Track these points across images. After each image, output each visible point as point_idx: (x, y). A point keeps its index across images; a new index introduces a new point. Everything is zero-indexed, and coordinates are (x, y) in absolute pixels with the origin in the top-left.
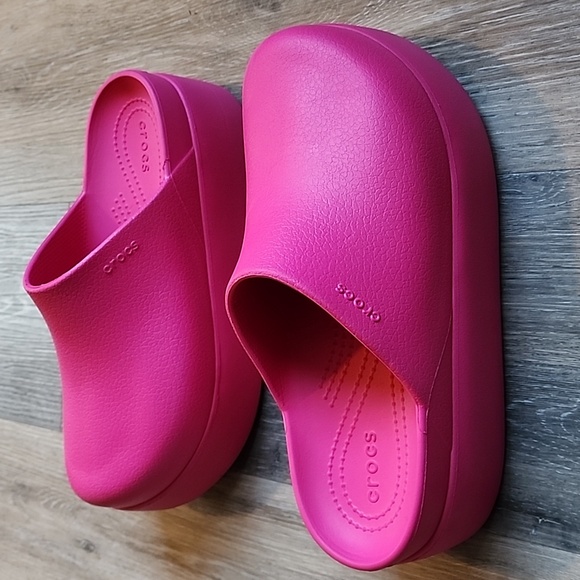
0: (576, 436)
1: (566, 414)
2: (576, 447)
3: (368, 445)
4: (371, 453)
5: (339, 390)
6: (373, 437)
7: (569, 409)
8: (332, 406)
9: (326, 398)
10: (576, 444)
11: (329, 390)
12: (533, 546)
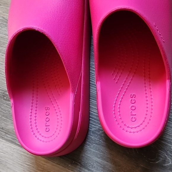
0: (95, 137)
1: (94, 129)
2: (94, 141)
3: (131, 99)
4: (133, 102)
5: (120, 76)
6: (134, 96)
7: (95, 128)
8: (117, 83)
9: (114, 79)
10: (94, 139)
11: (116, 76)
12: (68, 170)
